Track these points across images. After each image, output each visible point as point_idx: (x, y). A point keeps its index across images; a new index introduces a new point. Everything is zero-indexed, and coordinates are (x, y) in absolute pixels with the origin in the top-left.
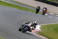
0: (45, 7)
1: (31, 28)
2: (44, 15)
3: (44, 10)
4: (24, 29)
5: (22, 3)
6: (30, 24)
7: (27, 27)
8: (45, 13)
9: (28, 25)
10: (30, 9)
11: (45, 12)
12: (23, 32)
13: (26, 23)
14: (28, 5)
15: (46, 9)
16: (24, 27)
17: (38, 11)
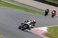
0: (54, 10)
1: (30, 26)
2: (53, 17)
3: (53, 12)
4: (23, 27)
5: (29, 5)
6: (29, 22)
7: (26, 25)
8: (54, 16)
9: (27, 23)
10: (37, 11)
11: (54, 14)
12: (23, 30)
13: (25, 22)
14: (35, 7)
15: (55, 12)
16: (23, 25)
17: (47, 13)
